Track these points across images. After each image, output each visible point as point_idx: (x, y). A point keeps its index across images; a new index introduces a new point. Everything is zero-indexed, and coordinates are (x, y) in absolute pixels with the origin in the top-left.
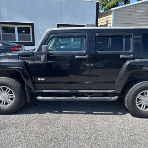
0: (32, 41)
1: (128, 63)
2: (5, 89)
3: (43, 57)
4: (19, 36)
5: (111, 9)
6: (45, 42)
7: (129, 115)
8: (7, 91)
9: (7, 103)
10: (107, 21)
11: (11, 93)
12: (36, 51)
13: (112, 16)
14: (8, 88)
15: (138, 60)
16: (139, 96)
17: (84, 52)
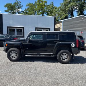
0: (23, 35)
1: (57, 43)
2: (14, 52)
3: (28, 41)
4: (17, 33)
5: (62, 21)
6: (29, 36)
7: (59, 63)
9: (14, 57)
10: (60, 26)
11: (16, 53)
12: (26, 39)
13: (62, 23)
14: (15, 52)
15: (60, 42)
16: (62, 55)
17: (42, 39)
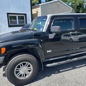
8: (22, 65)
13: (40, 8)
